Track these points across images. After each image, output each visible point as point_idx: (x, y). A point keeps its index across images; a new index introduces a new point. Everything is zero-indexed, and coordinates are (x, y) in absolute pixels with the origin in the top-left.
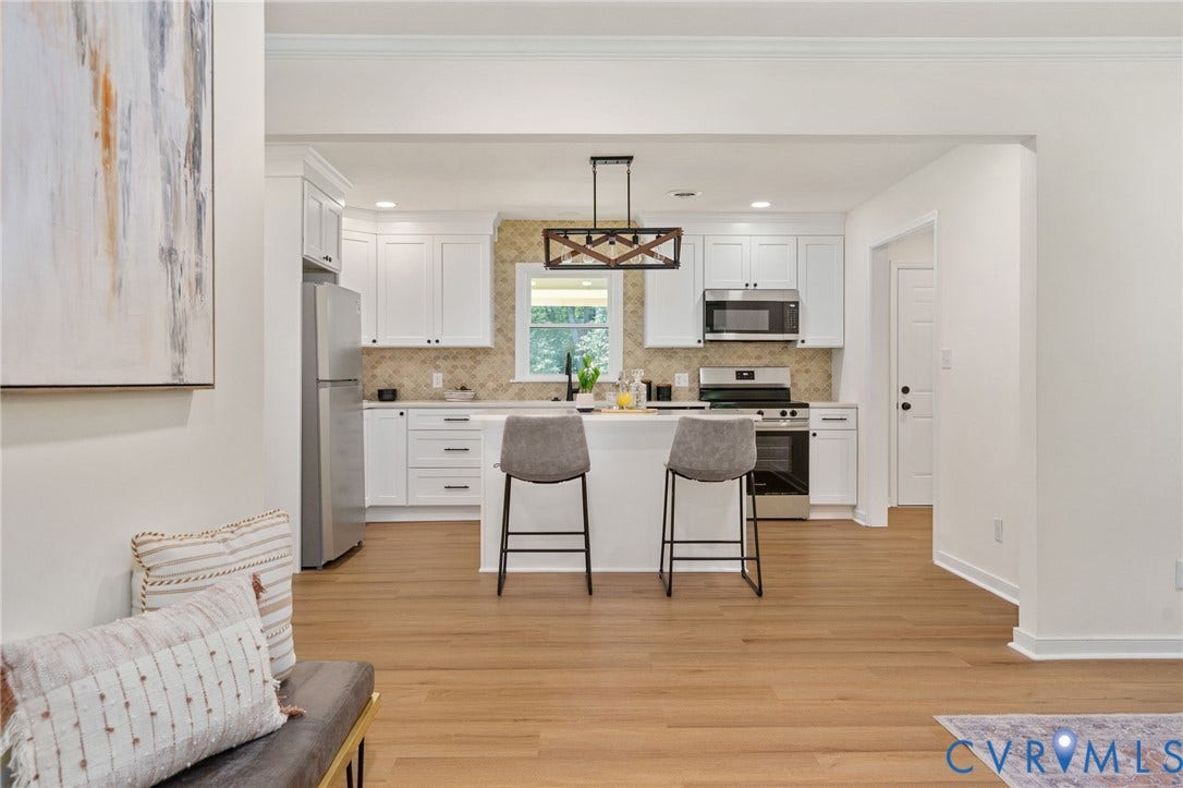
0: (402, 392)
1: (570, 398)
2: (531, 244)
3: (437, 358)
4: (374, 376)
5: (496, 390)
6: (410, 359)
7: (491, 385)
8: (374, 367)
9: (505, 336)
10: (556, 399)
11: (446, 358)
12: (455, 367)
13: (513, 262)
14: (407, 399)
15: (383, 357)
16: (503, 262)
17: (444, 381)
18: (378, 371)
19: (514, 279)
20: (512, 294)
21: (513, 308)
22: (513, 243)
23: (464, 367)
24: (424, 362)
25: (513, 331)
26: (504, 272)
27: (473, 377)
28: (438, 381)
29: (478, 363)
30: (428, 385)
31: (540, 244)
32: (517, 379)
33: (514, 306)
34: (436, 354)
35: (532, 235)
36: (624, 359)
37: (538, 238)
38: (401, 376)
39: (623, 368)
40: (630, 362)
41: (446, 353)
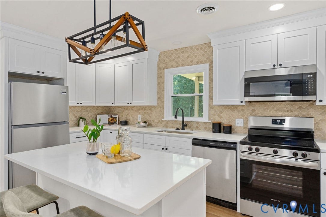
0: (130, 122)
2: (170, 60)
3: (139, 109)
4: (122, 116)
5: (158, 123)
6: (132, 109)
7: (156, 121)
8: (123, 113)
9: (161, 100)
10: (178, 129)
11: (142, 109)
12: (145, 113)
13: (164, 69)
14: (134, 125)
15: (125, 109)
16: (160, 69)
17: (141, 118)
18: (123, 114)
19: (164, 76)
20: (163, 83)
22: (164, 61)
23: (147, 113)
24: (136, 111)
25: (164, 98)
26: (161, 74)
27: (150, 117)
28: (140, 118)
29: (152, 111)
30: (137, 120)
31: (174, 60)
32: (165, 119)
33: (164, 88)
34: (139, 108)
35: (171, 56)
36: (209, 111)
37: (173, 57)
38: (130, 116)
39: (209, 115)
40: (212, 112)
41: (142, 107)
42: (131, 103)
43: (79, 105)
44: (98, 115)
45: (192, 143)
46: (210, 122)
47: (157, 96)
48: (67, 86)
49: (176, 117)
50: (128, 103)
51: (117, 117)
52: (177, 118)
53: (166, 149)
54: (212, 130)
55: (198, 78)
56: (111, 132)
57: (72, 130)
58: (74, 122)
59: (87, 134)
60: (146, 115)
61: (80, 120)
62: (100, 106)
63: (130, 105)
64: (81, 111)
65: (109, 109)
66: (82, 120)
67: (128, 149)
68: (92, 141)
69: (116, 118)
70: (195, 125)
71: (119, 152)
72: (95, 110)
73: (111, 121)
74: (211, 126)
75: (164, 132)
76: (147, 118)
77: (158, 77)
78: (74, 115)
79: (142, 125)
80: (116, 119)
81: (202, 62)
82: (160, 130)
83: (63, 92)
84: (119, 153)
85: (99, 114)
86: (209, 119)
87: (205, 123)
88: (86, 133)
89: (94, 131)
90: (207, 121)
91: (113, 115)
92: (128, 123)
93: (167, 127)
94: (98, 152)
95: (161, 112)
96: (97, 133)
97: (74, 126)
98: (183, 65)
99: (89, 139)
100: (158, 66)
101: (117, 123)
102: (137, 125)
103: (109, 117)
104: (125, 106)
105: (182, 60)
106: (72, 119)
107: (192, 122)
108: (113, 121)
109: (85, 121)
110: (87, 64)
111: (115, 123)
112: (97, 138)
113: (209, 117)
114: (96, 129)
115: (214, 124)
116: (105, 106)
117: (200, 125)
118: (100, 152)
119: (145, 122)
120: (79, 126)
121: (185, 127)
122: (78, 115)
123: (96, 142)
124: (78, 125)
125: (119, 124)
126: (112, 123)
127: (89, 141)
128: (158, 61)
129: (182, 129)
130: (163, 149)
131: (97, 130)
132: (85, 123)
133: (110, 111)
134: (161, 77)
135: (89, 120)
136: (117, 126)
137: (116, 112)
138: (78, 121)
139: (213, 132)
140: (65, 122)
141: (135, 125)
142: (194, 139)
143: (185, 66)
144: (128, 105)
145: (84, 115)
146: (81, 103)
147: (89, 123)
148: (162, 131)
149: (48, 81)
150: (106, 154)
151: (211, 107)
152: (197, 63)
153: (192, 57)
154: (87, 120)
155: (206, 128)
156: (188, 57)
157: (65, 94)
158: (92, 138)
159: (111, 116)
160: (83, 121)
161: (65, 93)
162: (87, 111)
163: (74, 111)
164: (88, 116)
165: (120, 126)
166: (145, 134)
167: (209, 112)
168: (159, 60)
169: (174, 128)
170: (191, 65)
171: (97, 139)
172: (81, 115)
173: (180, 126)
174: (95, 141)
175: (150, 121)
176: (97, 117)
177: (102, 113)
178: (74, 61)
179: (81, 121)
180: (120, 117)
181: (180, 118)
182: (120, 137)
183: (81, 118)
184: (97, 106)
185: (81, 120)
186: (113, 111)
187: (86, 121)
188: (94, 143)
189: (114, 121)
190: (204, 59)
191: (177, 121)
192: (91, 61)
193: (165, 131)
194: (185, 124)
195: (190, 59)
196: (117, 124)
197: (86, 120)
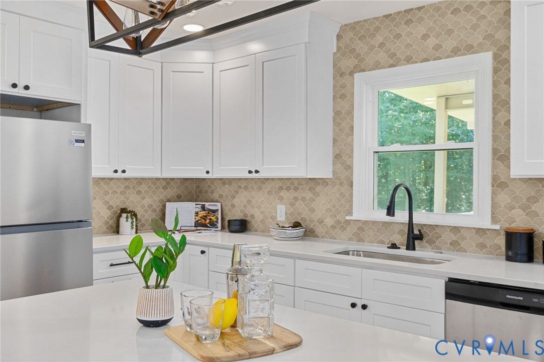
0: (254, 223)
1: (411, 246)
2: (372, 48)
3: (281, 188)
4: (233, 206)
5: (333, 227)
6: (260, 188)
7: (329, 221)
8: (233, 197)
9: (342, 164)
10: (394, 246)
11: (288, 189)
12: (296, 199)
13: (352, 74)
14: (265, 232)
15: (240, 187)
16: (342, 75)
17: (286, 214)
18: (236, 201)
19: (352, 94)
20: (350, 112)
21: (352, 128)
22: (353, 51)
23: (303, 199)
24: (270, 193)
25: (351, 156)
26: (343, 87)
27: (312, 210)
28: (281, 213)
29: (317, 194)
30: (274, 218)
31: (382, 45)
32: (355, 216)
33: (352, 127)
34: (280, 184)
35: (373, 36)
36: (494, 193)
37: (379, 39)
38: (253, 207)
39: (492, 207)
40: (504, 198)
41: (288, 183)
42: (257, 172)
43: (119, 175)
44: (167, 203)
45: (446, 293)
46: (497, 227)
47: (332, 151)
48: (88, 123)
49: (390, 211)
50: (250, 172)
51: (218, 210)
52: (393, 215)
53: (364, 307)
54: (504, 253)
55: (443, 99)
56: (203, 252)
57: (99, 242)
58: (107, 223)
59: (137, 261)
60: (300, 205)
61: (120, 216)
62: (172, 179)
63: (254, 175)
64: (123, 193)
65: (198, 187)
66: (127, 218)
67: (261, 315)
68: (152, 281)
69: (214, 211)
70: (448, 237)
71: (236, 321)
72: (161, 190)
73: (203, 221)
74: (501, 241)
75: (353, 255)
76: (303, 213)
77: (334, 97)
78: (107, 203)
79: (290, 234)
80: (216, 214)
81: (470, 49)
82: (342, 248)
83: (77, 141)
84: (234, 326)
85: (169, 201)
86: (494, 220)
87: (480, 231)
88: (137, 259)
89: (159, 255)
90: (487, 224)
91: (208, 205)
92: (248, 226)
93: (361, 240)
94: (170, 320)
95: (345, 196)
96: (169, 260)
97: (105, 233)
98: (409, 60)
99: (144, 277)
100: (334, 66)
101: (219, 225)
102: (274, 232)
103: (197, 210)
104: (240, 179)
105: (408, 46)
106: (100, 213)
107: (437, 226)
108: (208, 221)
109: (134, 220)
110: (139, 54)
111: (213, 225)
112: (168, 274)
113: (493, 213)
114: (164, 247)
115: (511, 237)
116: (186, 179)
117: (463, 238)
118: (177, 322)
119: (297, 225)
120: (118, 232)
121: (417, 242)
122: (117, 202)
123: (164, 287)
124: (116, 230)
125: (223, 228)
126: (205, 225)
127: (145, 285)
128: (335, 50)
129: (408, 248)
130: (353, 305)
131: (166, 251)
132: (134, 224)
133: (201, 192)
134: (343, 96)
135: (144, 216)
136: (220, 233)
137: (216, 196)
138: (115, 219)
139: (509, 259)
140: (81, 221)
141: (269, 231)
142: (451, 280)
143: (416, 62)
144: (251, 176)
145: (133, 202)
146: (124, 171)
147: (143, 225)
148: (347, 253)
149: (41, 111)
150: (194, 326)
151: (499, 184)
152: (456, 52)
153: (438, 36)
154: (139, 217)
155: (482, 246)
156: (425, 37)
157: (82, 145)
158: (154, 274)
159: (203, 208)
160: (130, 220)
161: (83, 141)
162: (139, 192)
163: (106, 193)
164: (143, 206)
165: (228, 235)
166: (299, 259)
167: (493, 199)
168: (339, 48)
169: (383, 243)
170: (435, 59)
171: (166, 278)
172: (124, 202)
173: (401, 239)
174: (162, 283)
175: (312, 221)
176: (165, 208)
177: (179, 198)
178: (102, 45)
179: (123, 220)
180: (226, 210)
181: (401, 216)
182: (236, 273)
183: (123, 211)
184: (166, 179)
185: (124, 215)
186: (206, 192)
187: (136, 220)
188: (158, 290)
189: (210, 219)
190: (477, 38)
191: (392, 223)
192: (153, 46)
193: (358, 253)
194: (416, 232)
195: (431, 42)
196: (220, 228)
197: (135, 215)
